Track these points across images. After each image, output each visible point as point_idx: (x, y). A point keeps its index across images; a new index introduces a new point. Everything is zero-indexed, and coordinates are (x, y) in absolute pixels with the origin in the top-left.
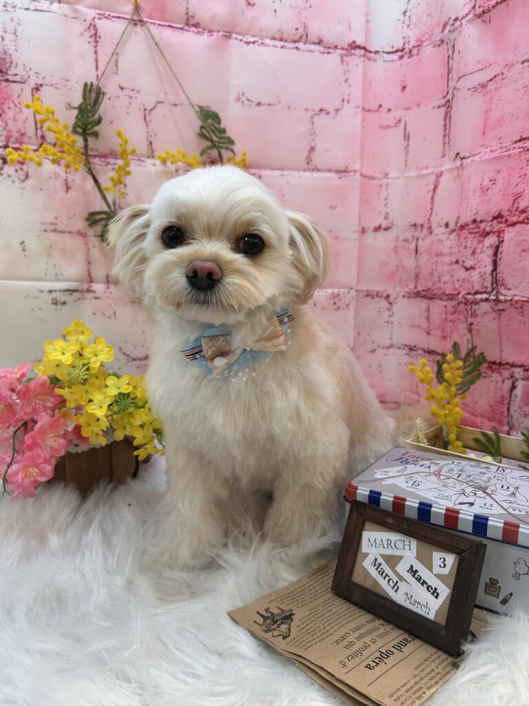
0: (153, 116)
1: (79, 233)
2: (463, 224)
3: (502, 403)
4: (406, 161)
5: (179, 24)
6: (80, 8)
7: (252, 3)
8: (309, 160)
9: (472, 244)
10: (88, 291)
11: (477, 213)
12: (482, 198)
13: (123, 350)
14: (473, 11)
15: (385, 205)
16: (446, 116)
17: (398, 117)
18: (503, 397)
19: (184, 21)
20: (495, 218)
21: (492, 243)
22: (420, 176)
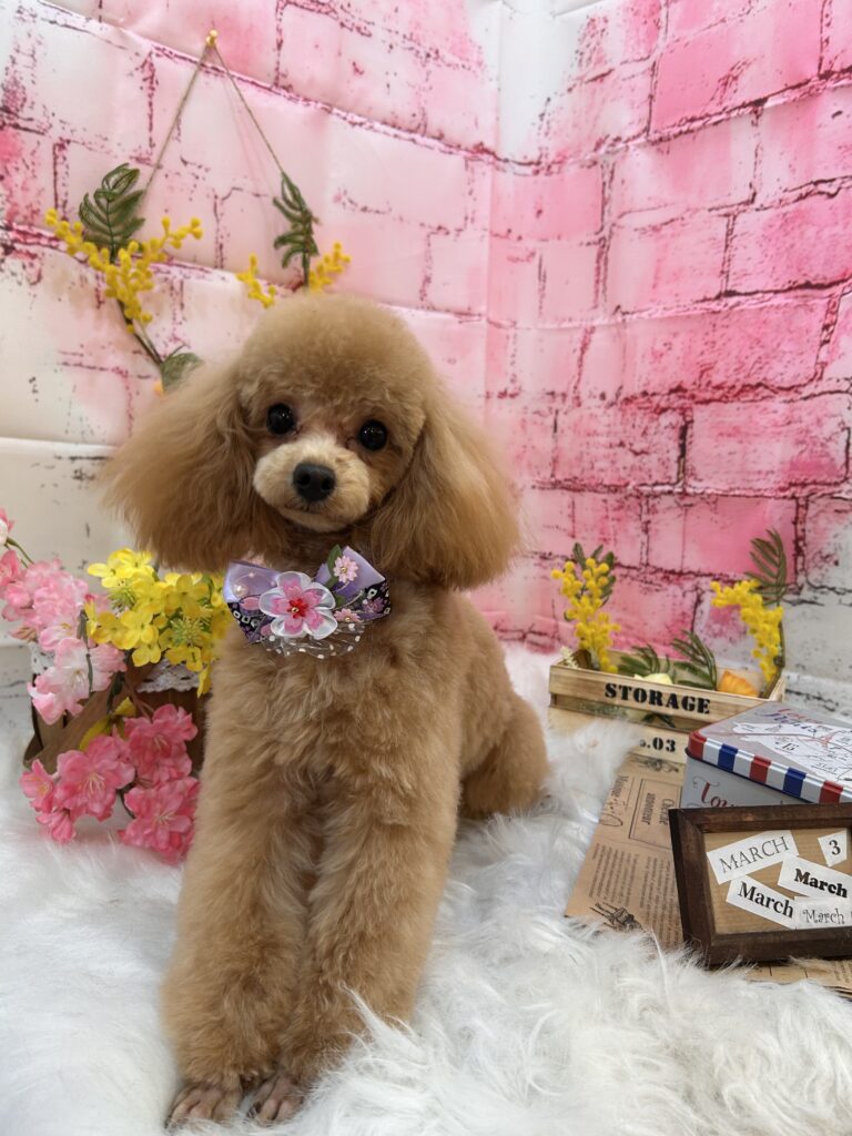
0: (224, 208)
1: (119, 372)
2: (628, 396)
3: (683, 622)
4: (541, 308)
5: (265, 81)
6: (130, 33)
7: (361, 70)
8: (423, 294)
9: (642, 422)
11: (648, 383)
12: (655, 365)
14: (645, 134)
15: (513, 363)
16: (599, 256)
17: (531, 249)
18: (684, 614)
19: (272, 79)
20: (672, 391)
21: (674, 423)
22: (560, 330)
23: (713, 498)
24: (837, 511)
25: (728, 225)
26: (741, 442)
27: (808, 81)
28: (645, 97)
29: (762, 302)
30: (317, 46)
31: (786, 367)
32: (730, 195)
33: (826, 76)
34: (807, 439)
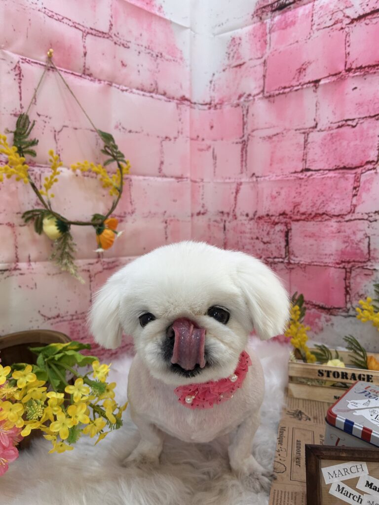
0: (60, 136)
1: (10, 224)
2: (260, 216)
4: (215, 172)
5: (79, 72)
6: (7, 52)
7: (125, 63)
8: (160, 170)
9: (267, 228)
10: (15, 269)
11: (269, 211)
12: (273, 202)
13: (42, 313)
14: (262, 93)
15: (203, 199)
16: (242, 149)
17: (208, 145)
19: (82, 71)
20: (280, 215)
21: (282, 229)
22: (225, 183)
23: (304, 266)
24: (366, 275)
25: (305, 138)
26: (316, 240)
27: (340, 73)
28: (262, 76)
29: (323, 175)
30: (103, 54)
31: (336, 205)
32: (304, 124)
33: (349, 70)
34: (349, 241)
